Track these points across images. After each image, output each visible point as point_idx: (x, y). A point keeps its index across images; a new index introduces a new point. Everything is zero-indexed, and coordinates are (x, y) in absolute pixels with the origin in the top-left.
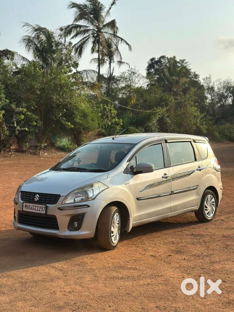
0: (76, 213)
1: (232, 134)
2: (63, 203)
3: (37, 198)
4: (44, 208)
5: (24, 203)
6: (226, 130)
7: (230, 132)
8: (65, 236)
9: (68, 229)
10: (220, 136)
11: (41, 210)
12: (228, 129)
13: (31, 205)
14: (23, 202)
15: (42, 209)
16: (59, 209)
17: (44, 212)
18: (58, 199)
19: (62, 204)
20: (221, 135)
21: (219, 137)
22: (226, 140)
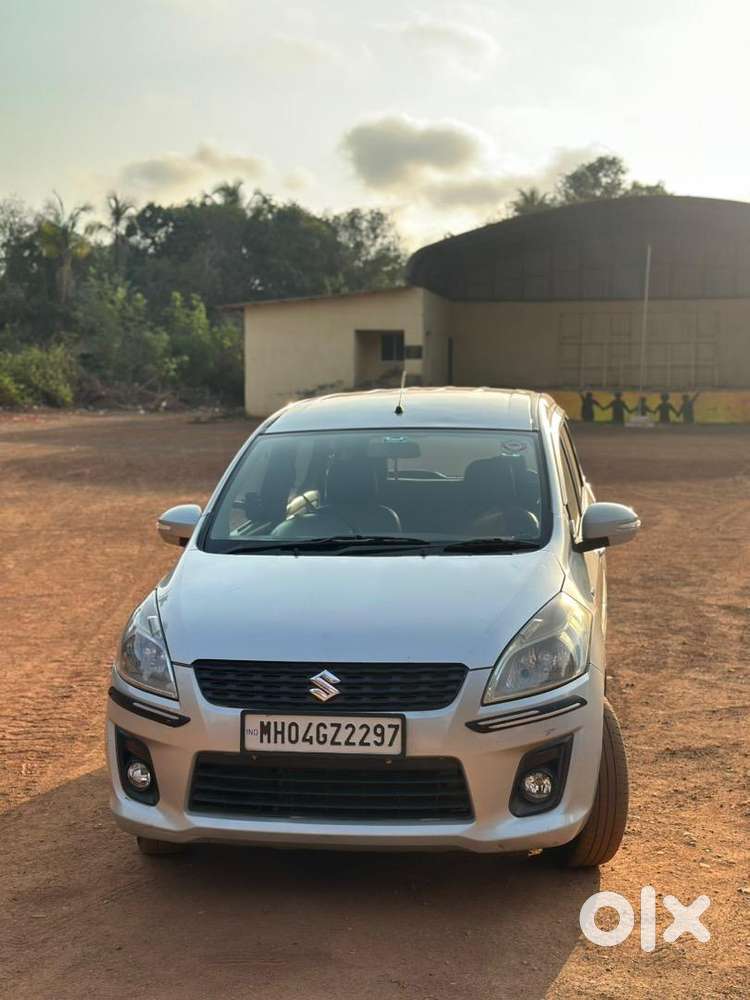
0: (550, 736)
1: (51, 382)
2: (485, 702)
3: (325, 686)
4: (389, 733)
5: (249, 718)
6: (34, 368)
7: (44, 376)
8: (501, 843)
9: (511, 810)
10: (18, 389)
11: (371, 738)
12: (38, 368)
13: (302, 721)
14: (243, 715)
15: (382, 735)
16: (475, 726)
17: (396, 749)
18: (459, 683)
19: (483, 705)
20: (22, 386)
21: (14, 391)
22: (36, 401)
